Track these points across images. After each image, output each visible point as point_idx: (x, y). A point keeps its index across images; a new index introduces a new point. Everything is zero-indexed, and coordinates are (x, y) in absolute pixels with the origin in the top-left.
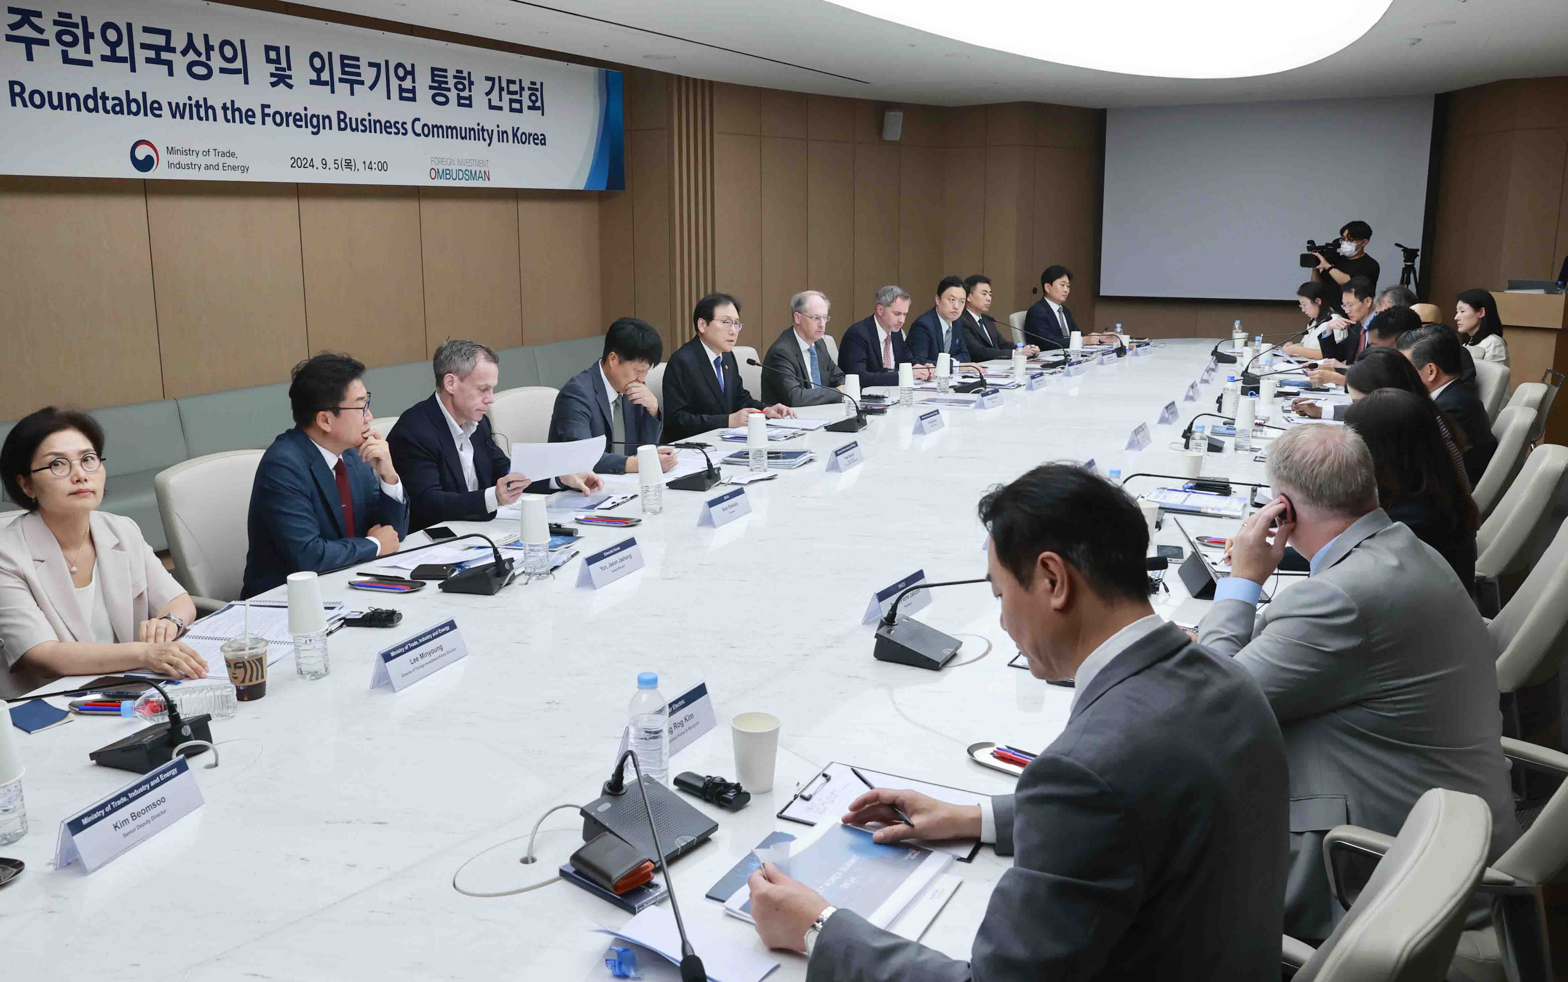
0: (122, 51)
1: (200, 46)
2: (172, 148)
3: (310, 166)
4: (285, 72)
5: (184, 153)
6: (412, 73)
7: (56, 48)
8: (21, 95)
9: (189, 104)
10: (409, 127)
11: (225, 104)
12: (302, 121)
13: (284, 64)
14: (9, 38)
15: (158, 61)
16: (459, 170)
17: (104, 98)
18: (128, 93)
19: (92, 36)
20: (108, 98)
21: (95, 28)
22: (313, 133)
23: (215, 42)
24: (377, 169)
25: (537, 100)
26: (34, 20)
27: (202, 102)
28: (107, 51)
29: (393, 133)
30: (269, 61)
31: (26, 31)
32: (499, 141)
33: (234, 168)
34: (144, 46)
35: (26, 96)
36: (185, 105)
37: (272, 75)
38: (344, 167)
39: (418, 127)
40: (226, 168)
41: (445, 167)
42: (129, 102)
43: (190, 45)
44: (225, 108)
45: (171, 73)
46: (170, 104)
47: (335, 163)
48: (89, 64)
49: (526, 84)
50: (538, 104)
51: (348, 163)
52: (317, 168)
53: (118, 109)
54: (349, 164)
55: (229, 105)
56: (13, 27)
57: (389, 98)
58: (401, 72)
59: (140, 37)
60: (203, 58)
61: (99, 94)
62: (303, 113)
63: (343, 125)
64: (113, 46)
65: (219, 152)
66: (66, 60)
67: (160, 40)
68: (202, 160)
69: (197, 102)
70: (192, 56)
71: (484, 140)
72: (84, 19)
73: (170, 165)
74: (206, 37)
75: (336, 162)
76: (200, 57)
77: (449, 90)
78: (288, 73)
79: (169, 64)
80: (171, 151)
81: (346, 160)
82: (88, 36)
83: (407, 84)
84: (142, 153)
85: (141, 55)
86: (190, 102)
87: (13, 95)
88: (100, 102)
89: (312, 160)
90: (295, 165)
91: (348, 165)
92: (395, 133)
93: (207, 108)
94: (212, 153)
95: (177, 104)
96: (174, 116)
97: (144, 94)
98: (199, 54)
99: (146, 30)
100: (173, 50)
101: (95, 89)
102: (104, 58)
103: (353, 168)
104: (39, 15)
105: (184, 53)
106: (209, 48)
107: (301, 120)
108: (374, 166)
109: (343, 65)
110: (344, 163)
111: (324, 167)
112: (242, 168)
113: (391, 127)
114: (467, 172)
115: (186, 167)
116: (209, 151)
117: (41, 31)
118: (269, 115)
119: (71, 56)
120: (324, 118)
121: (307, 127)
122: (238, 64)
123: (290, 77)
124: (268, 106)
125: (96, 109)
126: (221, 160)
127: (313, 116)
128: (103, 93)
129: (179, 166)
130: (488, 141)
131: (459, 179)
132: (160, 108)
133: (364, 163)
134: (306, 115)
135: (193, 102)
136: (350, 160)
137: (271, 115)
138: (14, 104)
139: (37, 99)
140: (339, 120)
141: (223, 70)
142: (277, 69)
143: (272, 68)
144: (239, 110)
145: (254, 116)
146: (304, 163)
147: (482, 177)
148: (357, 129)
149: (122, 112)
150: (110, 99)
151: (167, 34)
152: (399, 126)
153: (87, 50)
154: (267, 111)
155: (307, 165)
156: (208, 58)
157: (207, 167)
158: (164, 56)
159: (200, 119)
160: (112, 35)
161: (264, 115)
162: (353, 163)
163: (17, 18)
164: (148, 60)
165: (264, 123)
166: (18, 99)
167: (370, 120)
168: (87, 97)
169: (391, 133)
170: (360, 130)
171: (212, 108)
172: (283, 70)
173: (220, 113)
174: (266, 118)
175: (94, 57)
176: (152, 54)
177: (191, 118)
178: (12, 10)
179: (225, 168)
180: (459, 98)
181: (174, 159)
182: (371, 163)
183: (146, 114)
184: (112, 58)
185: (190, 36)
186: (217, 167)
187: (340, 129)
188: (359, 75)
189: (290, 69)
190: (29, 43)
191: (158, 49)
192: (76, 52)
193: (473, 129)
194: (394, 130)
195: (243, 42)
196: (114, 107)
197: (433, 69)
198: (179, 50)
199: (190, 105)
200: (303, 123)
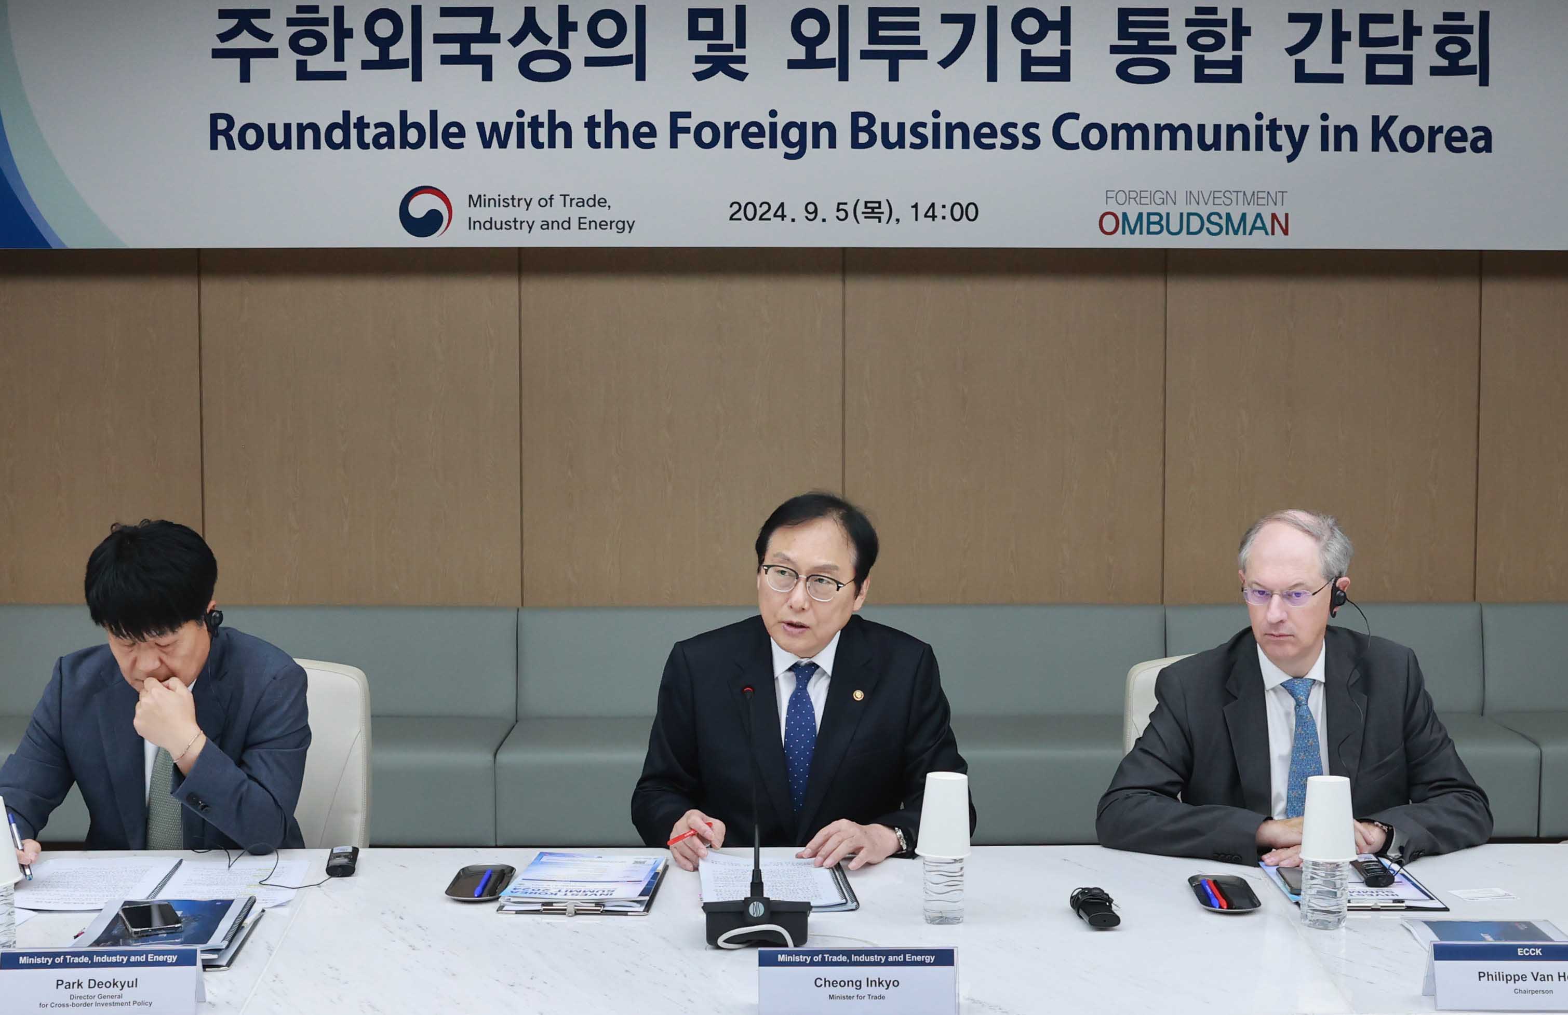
0: (401, 50)
1: (549, 23)
2: (480, 196)
3: (775, 216)
4: (732, 51)
5: (502, 203)
6: (1064, 25)
7: (288, 58)
8: (226, 133)
9: (518, 123)
10: (1045, 133)
11: (592, 118)
12: (764, 136)
13: (729, 37)
14: (217, 54)
15: (465, 58)
16: (1189, 214)
17: (362, 125)
18: (404, 114)
19: (349, 33)
20: (368, 126)
21: (355, 21)
22: (787, 156)
23: (580, 16)
24: (949, 216)
25: (1466, 49)
26: (258, 23)
27: (544, 118)
28: (373, 53)
29: (998, 145)
30: (694, 34)
31: (245, 41)
32: (1325, 147)
33: (602, 225)
34: (439, 39)
35: (234, 133)
36: (509, 125)
37: (699, 59)
38: (860, 217)
39: (1072, 132)
40: (587, 226)
41: (1153, 208)
42: (405, 127)
43: (530, 25)
44: (591, 124)
45: (487, 76)
46: (481, 126)
47: (838, 210)
48: (341, 76)
49: (1426, 19)
50: (1473, 59)
51: (873, 208)
52: (793, 220)
53: (383, 140)
54: (873, 210)
55: (600, 118)
56: (224, 37)
57: (992, 76)
58: (1030, 26)
59: (433, 24)
60: (553, 46)
61: (353, 120)
62: (766, 122)
63: (863, 138)
64: (384, 45)
65: (571, 200)
66: (303, 73)
67: (473, 25)
68: (537, 214)
69: (535, 118)
70: (531, 44)
71: (1276, 147)
72: (339, 11)
73: (472, 224)
74: (563, 11)
75: (841, 207)
76: (546, 44)
77: (1172, 50)
78: (737, 52)
79: (486, 62)
80: (476, 201)
81: (866, 203)
82: (343, 34)
83: (1050, 46)
84: (419, 208)
85: (431, 52)
86: (521, 120)
87: (215, 133)
88: (354, 133)
89: (782, 205)
90: (741, 215)
91: (873, 212)
92: (1004, 146)
93: (553, 127)
94: (558, 200)
95: (495, 126)
96: (487, 144)
97: (434, 115)
98: (545, 39)
99: (446, 12)
100: (496, 39)
101: (346, 114)
102: (367, 65)
103: (885, 218)
104: (265, 14)
105: (516, 41)
106: (566, 27)
107: (761, 134)
108: (939, 212)
109: (874, 27)
110: (861, 208)
111: (811, 216)
112: (620, 225)
113: (993, 134)
114: (1214, 218)
115: (504, 226)
116: (551, 199)
117: (266, 37)
118: (686, 130)
119: (311, 68)
120: (817, 127)
121: (773, 145)
122: (627, 47)
123: (741, 60)
124: (687, 115)
125: (346, 144)
126: (575, 213)
127: (789, 126)
128: (361, 119)
129: (491, 224)
130: (1288, 149)
131: (1189, 233)
132: (462, 133)
133: (916, 206)
134: (773, 126)
135: (526, 119)
136: (879, 203)
137: (692, 131)
138: (214, 146)
139: (251, 137)
140: (856, 129)
141: (591, 62)
142: (711, 48)
143: (701, 47)
144: (622, 126)
145: (653, 133)
146: (760, 211)
147: (1264, 228)
148: (901, 143)
149: (390, 145)
150: (372, 126)
151: (486, 14)
152: (1018, 132)
153: (339, 56)
154: (682, 122)
155: (770, 215)
156: (564, 43)
157: (546, 225)
158: (477, 49)
159: (537, 145)
160: (384, 28)
161: (675, 131)
162: (885, 208)
163: (232, 23)
164: (446, 60)
165: (674, 144)
166: (221, 140)
167: (936, 126)
168: (332, 127)
169: (992, 146)
170: (907, 144)
171: (566, 126)
172: (729, 48)
173: (580, 134)
174: (681, 137)
175: (351, 64)
176: (454, 49)
177: (521, 144)
178: (224, 14)
179: (582, 226)
180: (1200, 64)
181: (481, 214)
182: (933, 205)
183: (434, 145)
184: (384, 63)
185: (530, 13)
186: (566, 225)
187: (855, 144)
188: (916, 40)
189: (741, 42)
190: (245, 56)
191: (465, 40)
192: (321, 62)
193: (1243, 128)
194: (1001, 139)
195: (641, 11)
196: (376, 138)
197: (1124, 13)
198: (504, 39)
199: (521, 126)
200: (766, 141)
